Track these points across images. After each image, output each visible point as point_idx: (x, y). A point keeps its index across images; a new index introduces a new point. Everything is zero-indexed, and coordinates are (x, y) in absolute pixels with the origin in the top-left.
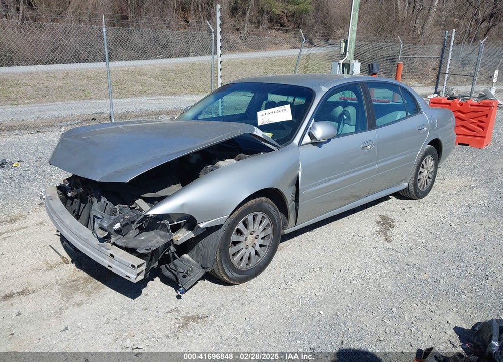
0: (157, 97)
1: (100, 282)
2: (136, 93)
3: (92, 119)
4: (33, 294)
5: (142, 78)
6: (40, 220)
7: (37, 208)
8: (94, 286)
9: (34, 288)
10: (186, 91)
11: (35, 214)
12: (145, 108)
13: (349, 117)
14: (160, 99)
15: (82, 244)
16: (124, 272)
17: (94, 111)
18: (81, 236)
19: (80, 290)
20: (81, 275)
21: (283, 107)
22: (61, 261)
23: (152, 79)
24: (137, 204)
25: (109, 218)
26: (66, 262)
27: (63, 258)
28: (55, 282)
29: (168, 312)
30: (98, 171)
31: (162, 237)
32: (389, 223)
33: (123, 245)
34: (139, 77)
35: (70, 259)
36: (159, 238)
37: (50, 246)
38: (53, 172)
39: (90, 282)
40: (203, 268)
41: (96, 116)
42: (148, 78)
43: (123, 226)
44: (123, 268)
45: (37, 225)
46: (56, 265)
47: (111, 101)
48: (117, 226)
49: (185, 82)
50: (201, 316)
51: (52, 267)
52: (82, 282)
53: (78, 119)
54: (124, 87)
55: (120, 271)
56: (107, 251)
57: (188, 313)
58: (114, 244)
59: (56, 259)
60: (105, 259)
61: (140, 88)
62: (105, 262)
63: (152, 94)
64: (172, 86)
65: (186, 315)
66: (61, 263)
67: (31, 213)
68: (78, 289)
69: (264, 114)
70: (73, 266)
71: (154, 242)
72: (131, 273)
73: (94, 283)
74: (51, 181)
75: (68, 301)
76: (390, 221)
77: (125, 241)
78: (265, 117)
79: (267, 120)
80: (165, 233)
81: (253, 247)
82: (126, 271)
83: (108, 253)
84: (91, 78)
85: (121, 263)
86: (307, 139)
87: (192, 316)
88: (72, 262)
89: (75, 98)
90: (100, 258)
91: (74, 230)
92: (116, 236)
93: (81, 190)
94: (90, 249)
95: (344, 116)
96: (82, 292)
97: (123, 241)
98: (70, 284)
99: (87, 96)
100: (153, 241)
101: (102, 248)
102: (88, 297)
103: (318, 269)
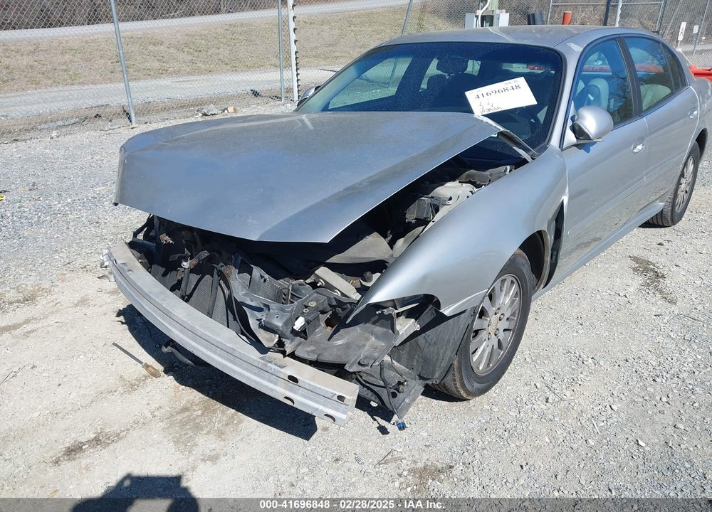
0: (185, 78)
1: (233, 411)
2: (152, 73)
3: (95, 117)
4: (120, 443)
5: (157, 49)
6: (77, 297)
7: (64, 274)
8: (225, 418)
9: (116, 428)
10: (228, 67)
11: (63, 285)
12: (173, 96)
13: (598, 97)
14: (192, 81)
15: (220, 356)
16: (321, 407)
17: (92, 102)
18: (219, 342)
19: (202, 430)
20: (191, 397)
21: (512, 82)
22: (145, 372)
23: (172, 50)
24: (318, 277)
25: (283, 310)
26: (155, 374)
27: (147, 366)
28: (149, 415)
29: (379, 463)
30: (249, 221)
31: (377, 337)
32: (652, 270)
33: (313, 358)
34: (151, 48)
35: (160, 368)
36: (373, 339)
37: (115, 345)
38: (67, 208)
39: (214, 411)
40: (421, 377)
41: (100, 111)
42: (166, 49)
43: (308, 322)
44: (316, 402)
45: (76, 305)
46: (139, 380)
47: (127, 86)
48: (299, 323)
49: (224, 53)
50: (440, 466)
51: (132, 385)
52: (200, 413)
53: (72, 118)
54: (132, 63)
55: (313, 408)
56: (282, 370)
57: (415, 462)
58: (293, 355)
59: (135, 371)
60: (276, 384)
61: (157, 65)
62: (278, 391)
63: (177, 73)
64: (206, 60)
65: (413, 465)
66: (146, 377)
67: (57, 283)
68: (198, 428)
69: (480, 96)
70: (170, 380)
71: (367, 348)
72: (336, 410)
73: (223, 413)
74: (68, 223)
75: (190, 452)
76: (652, 266)
77: (312, 348)
78: (484, 101)
79: (489, 107)
80: (385, 330)
81: (496, 335)
82: (323, 405)
83: (285, 374)
84: (76, 50)
85: (313, 392)
86: (570, 137)
87: (425, 468)
88: (166, 372)
89: (56, 83)
90: (266, 383)
91: (201, 330)
92: (292, 340)
93: (205, 254)
94: (240, 366)
95: (589, 95)
96: (209, 433)
97: (309, 349)
98: (179, 417)
99: (74, 80)
100: (364, 345)
101: (269, 365)
102: (222, 443)
103: (590, 361)
